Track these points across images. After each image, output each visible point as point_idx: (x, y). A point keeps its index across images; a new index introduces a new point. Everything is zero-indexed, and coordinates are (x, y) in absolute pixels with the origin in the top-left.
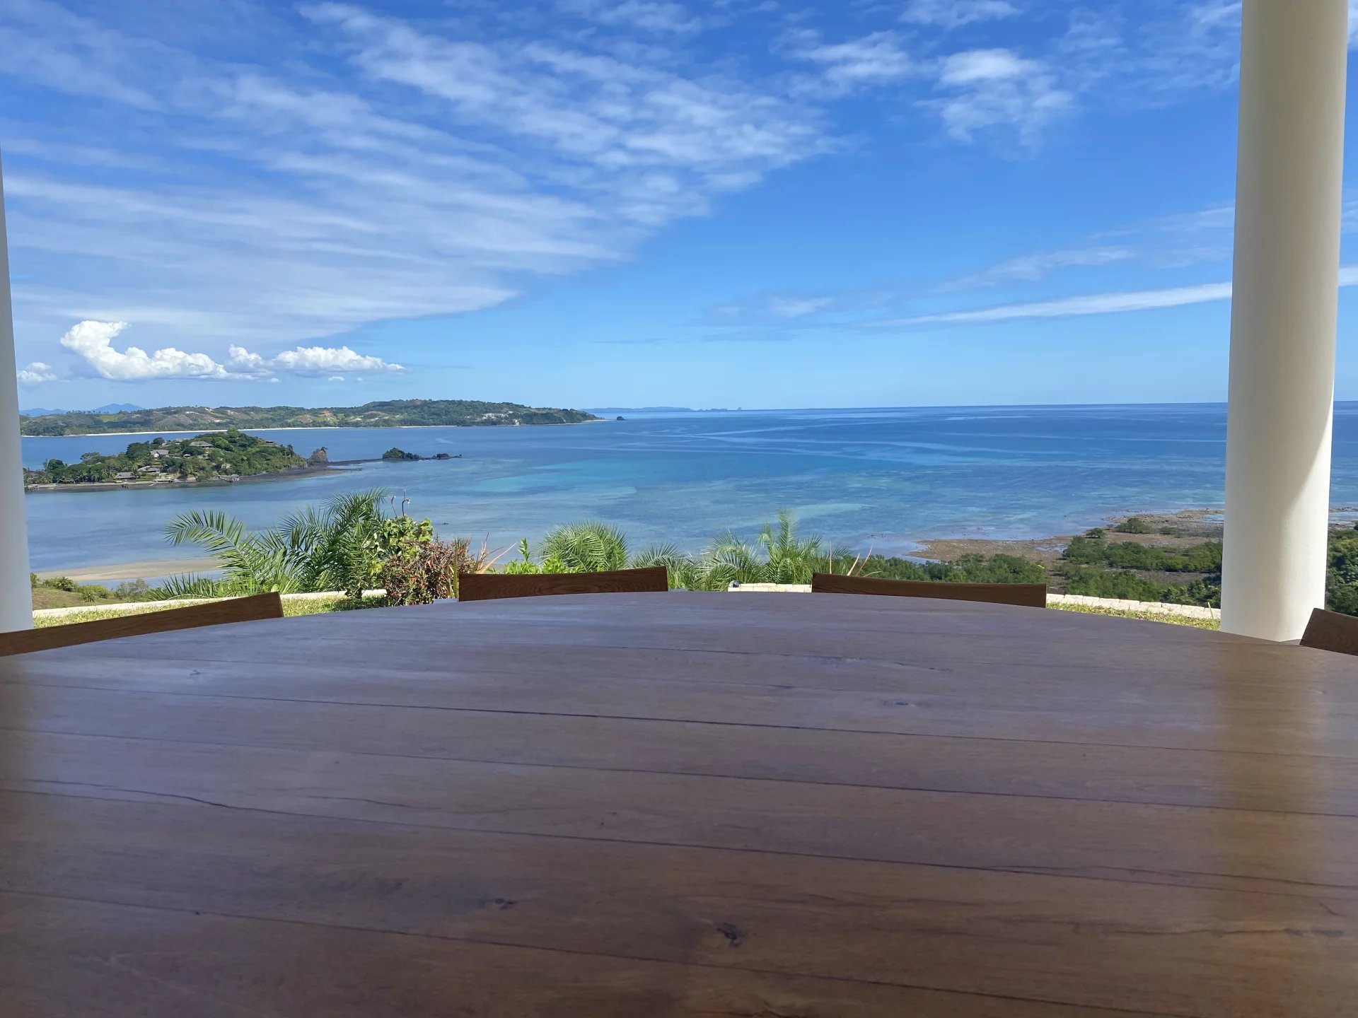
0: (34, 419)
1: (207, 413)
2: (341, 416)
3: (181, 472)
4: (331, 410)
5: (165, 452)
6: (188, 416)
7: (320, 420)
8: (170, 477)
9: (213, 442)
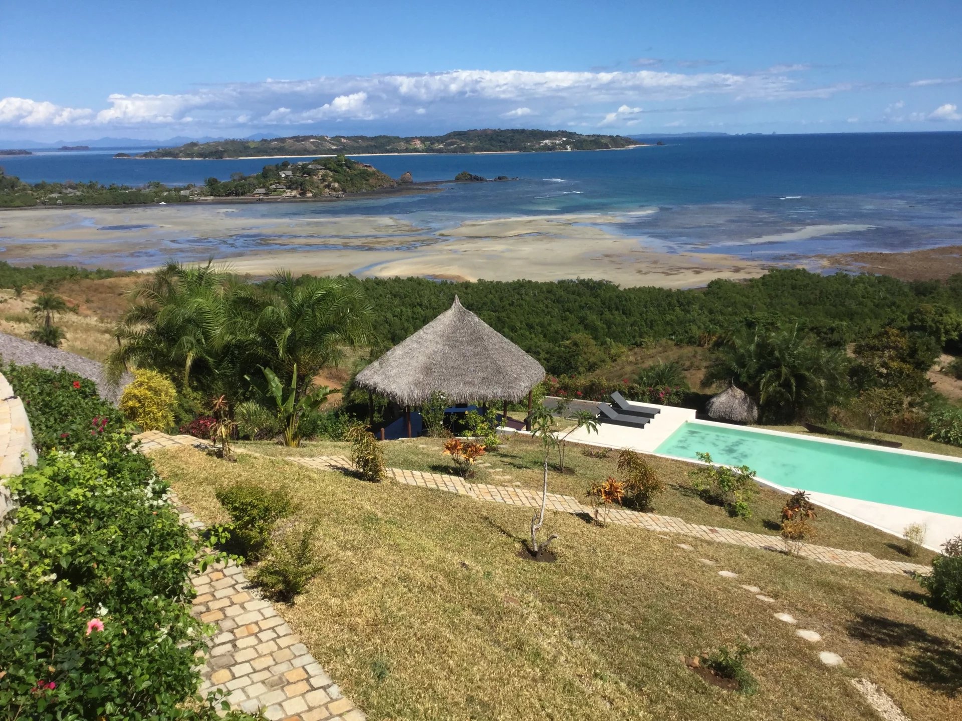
0: (202, 145)
1: (326, 140)
2: (428, 143)
3: (301, 190)
4: (420, 138)
5: (289, 173)
6: (312, 143)
7: (411, 147)
8: (294, 193)
9: (325, 165)
